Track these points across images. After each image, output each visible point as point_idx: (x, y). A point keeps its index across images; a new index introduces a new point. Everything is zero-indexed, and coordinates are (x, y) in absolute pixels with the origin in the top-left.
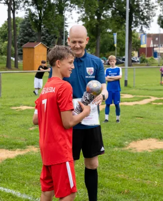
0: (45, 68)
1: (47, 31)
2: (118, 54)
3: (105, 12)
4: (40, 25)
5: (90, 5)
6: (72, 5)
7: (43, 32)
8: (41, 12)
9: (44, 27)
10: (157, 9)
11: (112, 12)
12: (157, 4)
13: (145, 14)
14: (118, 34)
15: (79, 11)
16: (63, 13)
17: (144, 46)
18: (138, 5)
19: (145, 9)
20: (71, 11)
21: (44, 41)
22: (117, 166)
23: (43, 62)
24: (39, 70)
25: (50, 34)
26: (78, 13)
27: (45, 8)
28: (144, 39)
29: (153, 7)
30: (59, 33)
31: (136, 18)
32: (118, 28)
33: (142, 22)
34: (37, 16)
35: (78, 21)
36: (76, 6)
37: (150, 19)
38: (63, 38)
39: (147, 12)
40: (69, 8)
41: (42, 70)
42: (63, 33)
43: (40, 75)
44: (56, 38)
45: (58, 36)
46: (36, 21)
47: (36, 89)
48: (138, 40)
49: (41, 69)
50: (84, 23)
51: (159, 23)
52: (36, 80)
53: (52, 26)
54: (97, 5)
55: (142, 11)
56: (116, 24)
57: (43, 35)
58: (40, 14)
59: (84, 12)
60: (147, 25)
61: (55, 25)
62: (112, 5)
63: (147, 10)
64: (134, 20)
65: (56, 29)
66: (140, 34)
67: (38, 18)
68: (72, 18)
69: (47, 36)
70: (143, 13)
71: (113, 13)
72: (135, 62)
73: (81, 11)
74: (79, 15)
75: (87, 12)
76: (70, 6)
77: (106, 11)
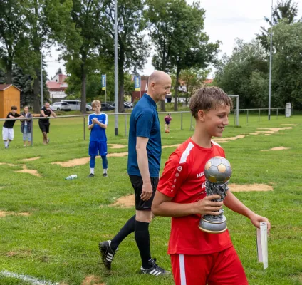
0: (17, 115)
1: (20, 71)
2: (109, 98)
3: (91, 50)
4: (11, 63)
5: (73, 40)
6: (51, 40)
7: (15, 71)
8: (10, 47)
9: (16, 65)
10: (151, 49)
11: (99, 50)
12: (150, 43)
13: (138, 54)
14: (108, 75)
15: (59, 47)
16: (39, 50)
17: (138, 89)
18: (130, 44)
19: (138, 47)
20: (49, 47)
21: (16, 83)
22: (102, 225)
23: (14, 108)
24: (8, 117)
25: (23, 75)
26: (59, 50)
27: (15, 42)
28: (138, 82)
29: (147, 46)
30: (35, 73)
31: (128, 58)
32: (108, 69)
33: (135, 63)
34: (5, 52)
35: (59, 59)
36: (56, 42)
37: (143, 60)
38: (40, 80)
39: (140, 51)
40: (47, 43)
41: (12, 118)
42: (40, 73)
43: (9, 124)
44: (32, 79)
45: (35, 77)
46: (5, 59)
47: (5, 141)
48: (131, 83)
49: (11, 116)
50: (66, 62)
51: (153, 65)
52: (5, 130)
53: (26, 65)
54: (82, 42)
55: (134, 50)
56: (105, 64)
57: (14, 75)
58: (10, 50)
59: (65, 49)
60: (141, 66)
61: (30, 64)
62: (99, 41)
63: (140, 49)
64: (126, 60)
65: (32, 69)
66: (133, 76)
67: (7, 55)
68: (51, 56)
69: (20, 77)
70: (135, 52)
71: (101, 51)
72: (129, 107)
73: (63, 48)
74: (60, 52)
75: (69, 49)
76: (48, 41)
77: (93, 48)
